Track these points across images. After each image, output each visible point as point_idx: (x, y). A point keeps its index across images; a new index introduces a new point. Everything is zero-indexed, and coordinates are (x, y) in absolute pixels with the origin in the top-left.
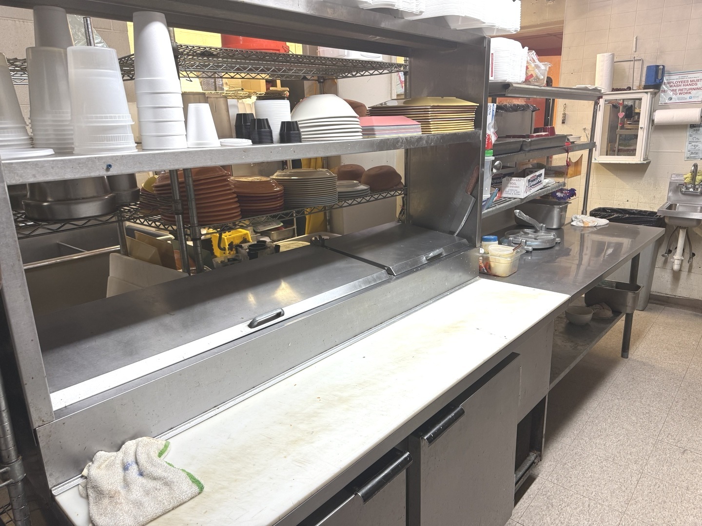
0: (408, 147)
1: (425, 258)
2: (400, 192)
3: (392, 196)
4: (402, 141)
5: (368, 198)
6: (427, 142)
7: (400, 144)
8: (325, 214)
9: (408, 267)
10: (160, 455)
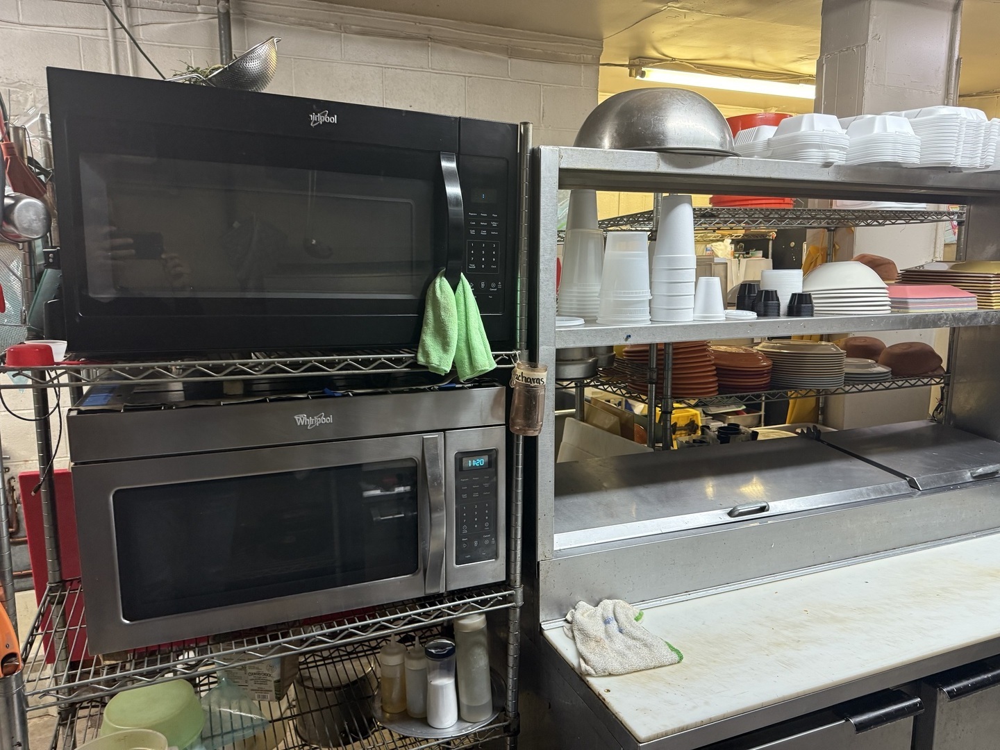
0: (955, 326)
1: (969, 474)
2: (938, 380)
3: (926, 384)
4: (947, 318)
5: (887, 384)
6: (984, 320)
7: (943, 321)
8: (818, 400)
9: (942, 482)
10: (637, 619)
